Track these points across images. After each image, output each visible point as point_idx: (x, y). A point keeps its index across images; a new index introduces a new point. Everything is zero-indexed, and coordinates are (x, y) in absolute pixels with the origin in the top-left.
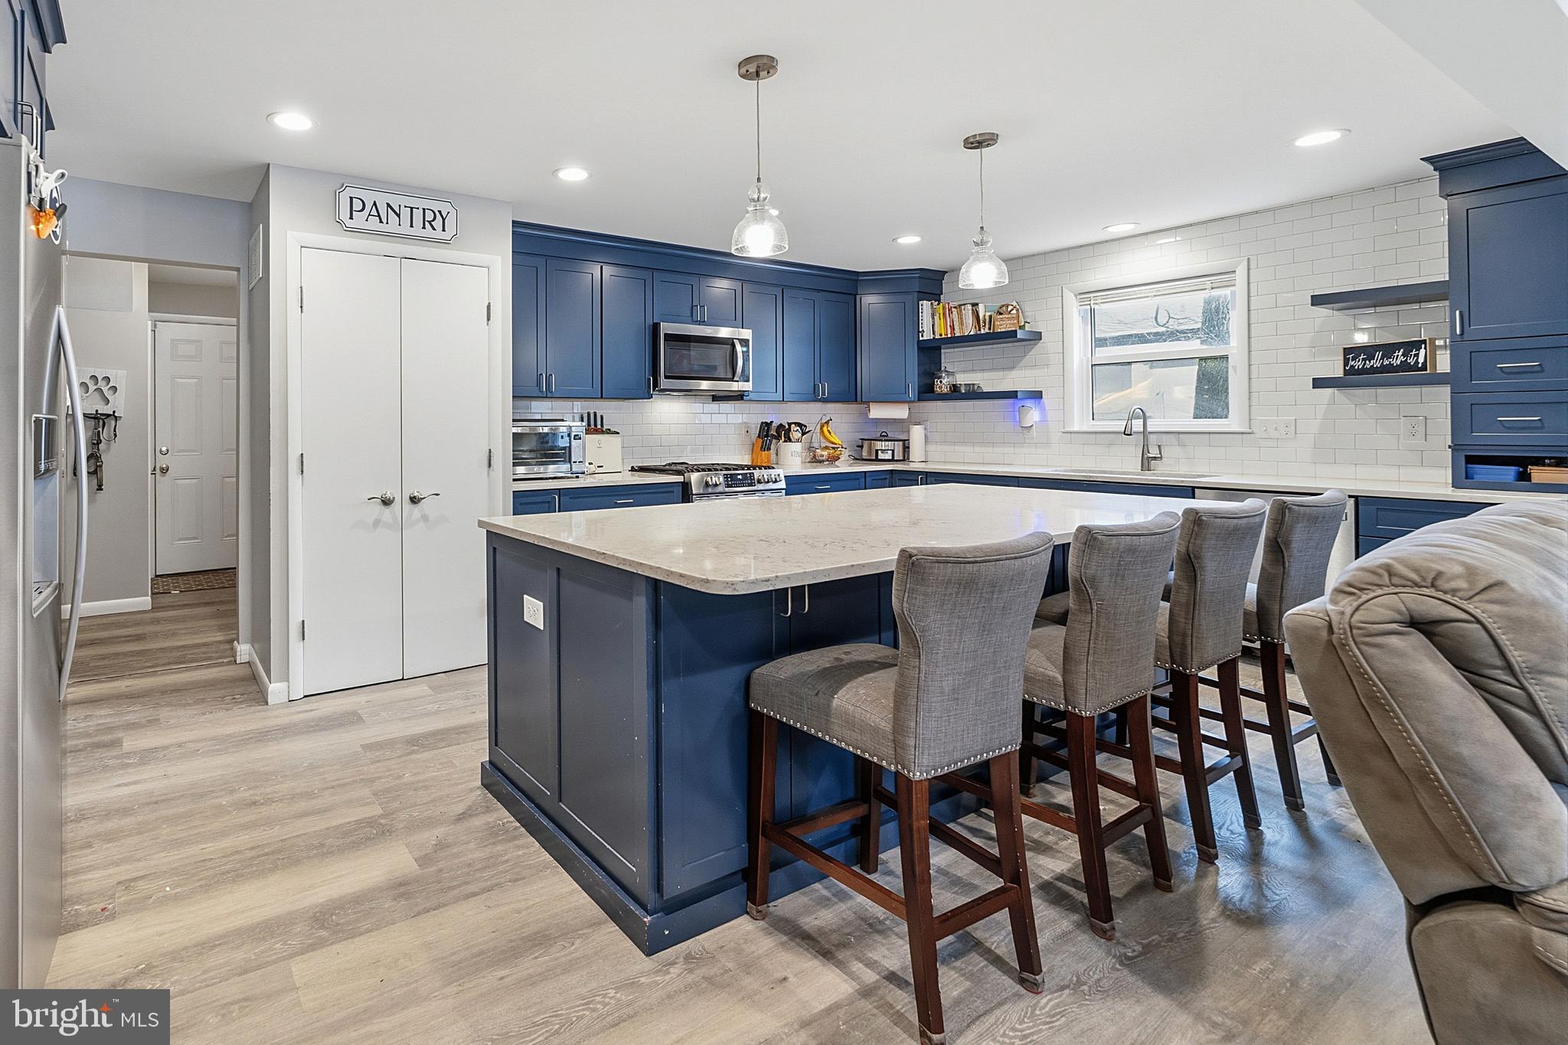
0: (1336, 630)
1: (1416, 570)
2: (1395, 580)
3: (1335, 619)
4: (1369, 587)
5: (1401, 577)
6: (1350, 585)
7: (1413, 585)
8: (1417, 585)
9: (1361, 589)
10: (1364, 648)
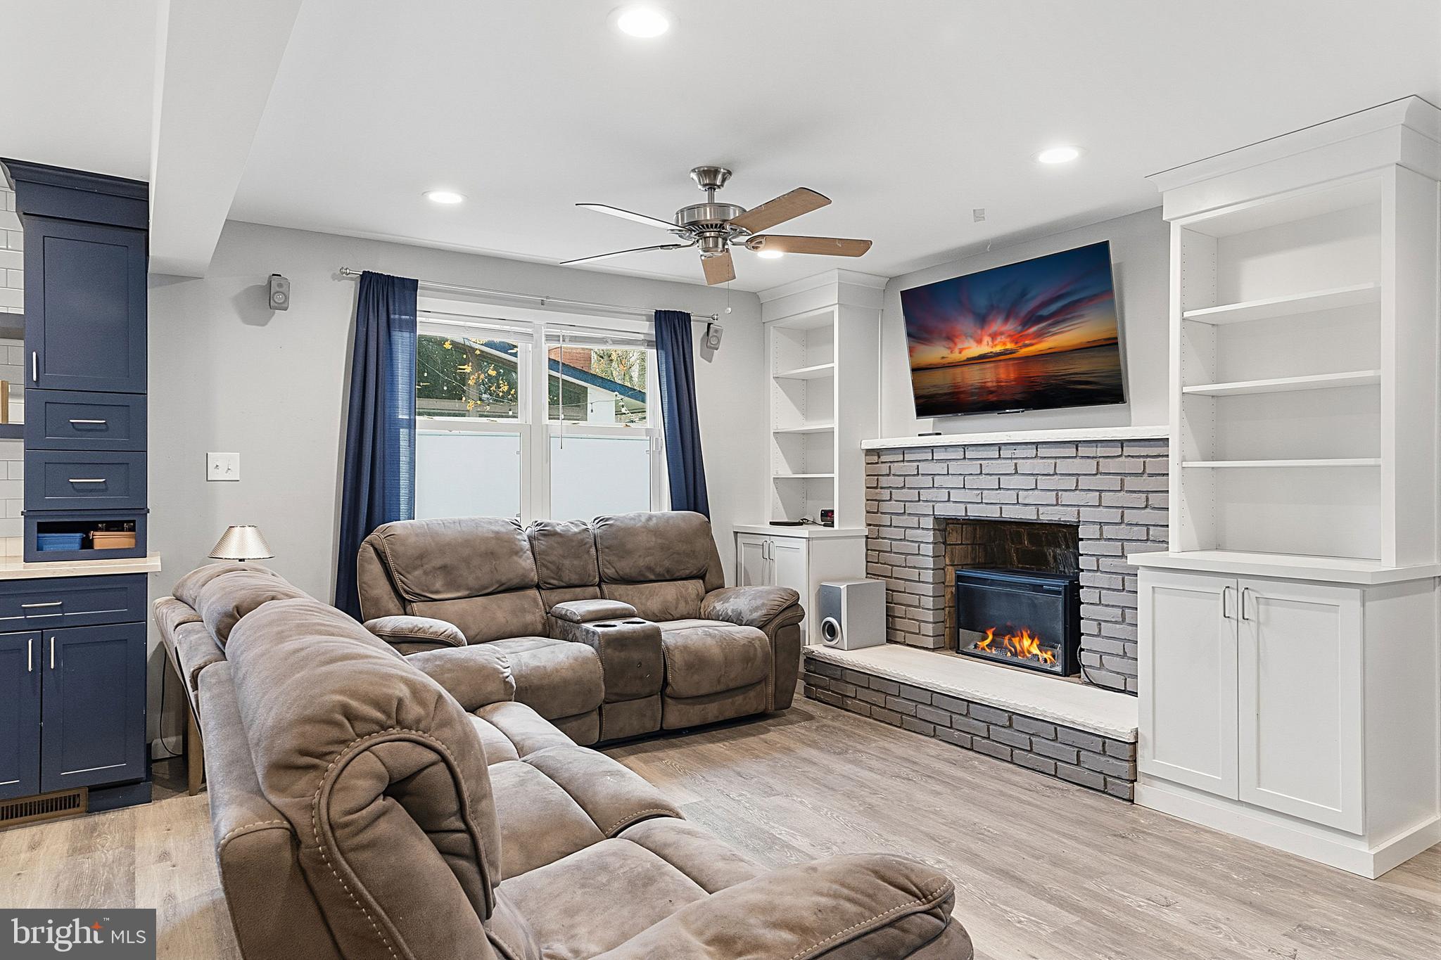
0: (306, 840)
1: (377, 704)
2: (361, 727)
3: (301, 819)
4: (331, 748)
5: (366, 719)
6: (304, 753)
7: (376, 728)
8: (384, 727)
9: (321, 756)
10: (351, 856)
